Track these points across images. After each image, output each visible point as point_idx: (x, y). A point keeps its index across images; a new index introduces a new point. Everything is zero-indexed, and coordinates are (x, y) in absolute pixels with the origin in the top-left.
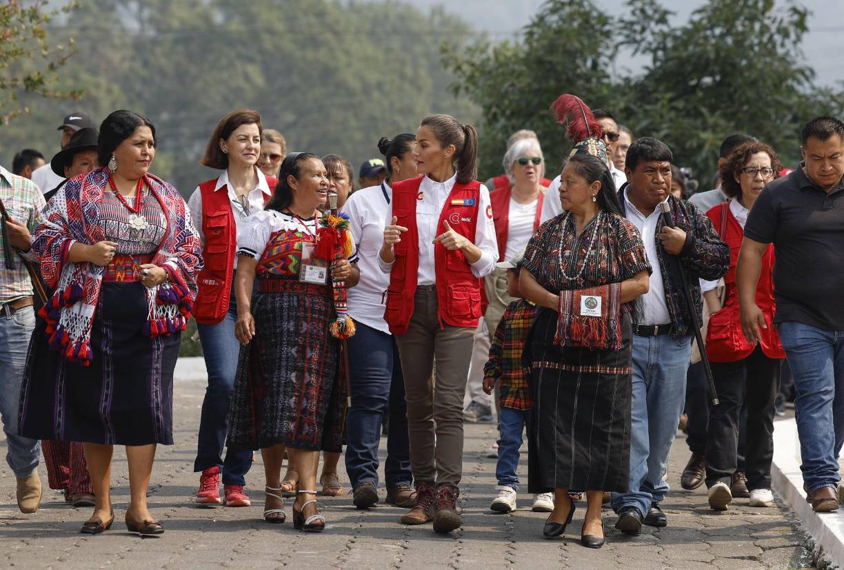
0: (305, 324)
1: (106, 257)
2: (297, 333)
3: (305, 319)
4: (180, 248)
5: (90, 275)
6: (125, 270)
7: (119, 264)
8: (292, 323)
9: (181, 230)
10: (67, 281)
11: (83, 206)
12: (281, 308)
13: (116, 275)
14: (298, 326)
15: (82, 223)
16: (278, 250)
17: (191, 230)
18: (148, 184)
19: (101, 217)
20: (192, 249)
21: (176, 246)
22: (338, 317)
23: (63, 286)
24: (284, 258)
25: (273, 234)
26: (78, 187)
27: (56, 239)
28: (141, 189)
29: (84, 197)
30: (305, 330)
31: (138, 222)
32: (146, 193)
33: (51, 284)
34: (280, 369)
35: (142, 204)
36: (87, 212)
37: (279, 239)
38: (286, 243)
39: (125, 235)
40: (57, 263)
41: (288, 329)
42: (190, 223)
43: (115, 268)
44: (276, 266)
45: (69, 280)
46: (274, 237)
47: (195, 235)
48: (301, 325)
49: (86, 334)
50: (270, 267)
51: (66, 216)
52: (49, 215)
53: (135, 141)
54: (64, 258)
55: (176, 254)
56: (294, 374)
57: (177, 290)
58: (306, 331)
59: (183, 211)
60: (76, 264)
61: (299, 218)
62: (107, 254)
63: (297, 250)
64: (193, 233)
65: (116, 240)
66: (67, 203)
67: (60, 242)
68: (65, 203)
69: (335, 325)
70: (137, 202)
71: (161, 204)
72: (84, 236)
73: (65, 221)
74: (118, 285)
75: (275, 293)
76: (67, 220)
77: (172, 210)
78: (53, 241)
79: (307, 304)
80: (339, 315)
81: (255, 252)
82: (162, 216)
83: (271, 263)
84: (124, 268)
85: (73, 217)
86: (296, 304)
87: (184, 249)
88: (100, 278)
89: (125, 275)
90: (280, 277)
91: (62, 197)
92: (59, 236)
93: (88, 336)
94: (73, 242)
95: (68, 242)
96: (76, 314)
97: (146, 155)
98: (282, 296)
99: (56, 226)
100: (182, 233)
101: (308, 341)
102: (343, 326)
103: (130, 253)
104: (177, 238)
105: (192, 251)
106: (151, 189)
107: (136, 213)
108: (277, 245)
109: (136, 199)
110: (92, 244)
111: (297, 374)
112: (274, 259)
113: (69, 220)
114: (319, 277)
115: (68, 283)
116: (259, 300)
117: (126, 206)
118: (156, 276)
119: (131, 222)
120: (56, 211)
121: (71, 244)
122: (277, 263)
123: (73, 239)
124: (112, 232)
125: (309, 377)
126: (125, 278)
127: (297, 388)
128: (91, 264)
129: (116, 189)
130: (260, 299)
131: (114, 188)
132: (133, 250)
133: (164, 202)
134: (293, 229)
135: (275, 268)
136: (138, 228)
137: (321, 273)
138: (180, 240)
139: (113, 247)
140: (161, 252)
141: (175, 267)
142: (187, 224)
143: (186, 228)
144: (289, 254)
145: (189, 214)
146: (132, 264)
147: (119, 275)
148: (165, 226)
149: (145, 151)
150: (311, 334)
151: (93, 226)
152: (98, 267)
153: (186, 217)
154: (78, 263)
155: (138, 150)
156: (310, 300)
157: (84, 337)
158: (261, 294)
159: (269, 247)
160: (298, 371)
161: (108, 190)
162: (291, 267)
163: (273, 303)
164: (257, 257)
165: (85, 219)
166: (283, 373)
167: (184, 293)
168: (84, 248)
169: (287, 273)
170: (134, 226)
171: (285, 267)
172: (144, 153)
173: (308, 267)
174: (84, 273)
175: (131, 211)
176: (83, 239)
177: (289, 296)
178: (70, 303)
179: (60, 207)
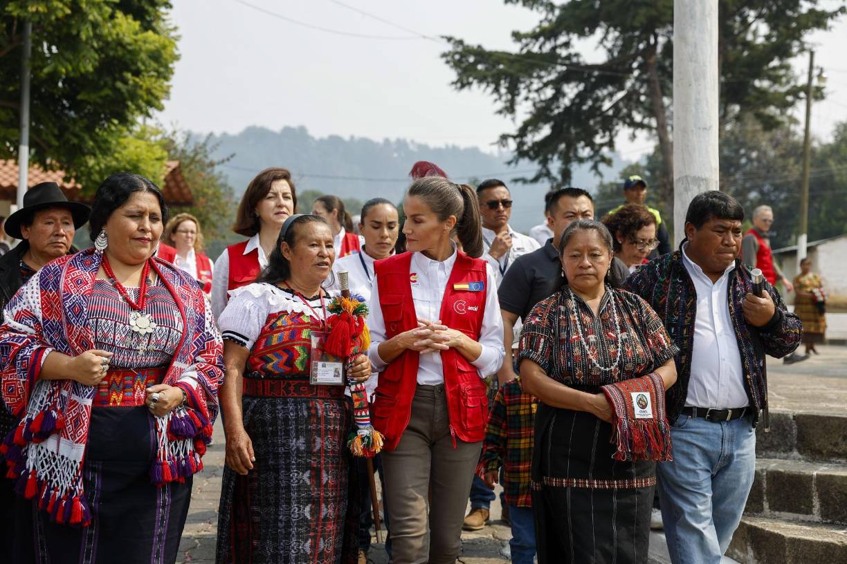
0: (318, 440)
1: (96, 373)
2: (309, 452)
3: (319, 433)
4: (199, 358)
5: (74, 397)
6: (124, 388)
7: (114, 380)
8: (302, 440)
9: (200, 332)
10: (38, 404)
11: (64, 300)
12: (286, 420)
13: (109, 397)
14: (310, 443)
15: (61, 323)
16: (280, 338)
17: (212, 332)
18: (156, 271)
19: (90, 314)
20: (215, 360)
21: (193, 354)
22: (359, 429)
23: (34, 412)
24: (287, 349)
25: (271, 316)
26: (57, 274)
27: (23, 347)
28: (147, 277)
29: (66, 285)
30: (318, 447)
31: (142, 323)
32: (153, 281)
33: (15, 410)
34: (289, 503)
35: (147, 297)
36: (69, 308)
37: (279, 323)
38: (290, 329)
39: (123, 341)
40: (23, 382)
41: (298, 449)
42: (211, 323)
43: (109, 387)
44: (276, 360)
45: (41, 402)
46: (273, 321)
47: (216, 340)
48: (314, 442)
49: (77, 484)
50: (268, 361)
51: (39, 313)
52: (15, 312)
53: (128, 212)
54: (35, 375)
55: (194, 366)
56: (308, 509)
57: (194, 419)
58: (320, 450)
59: (202, 306)
60: (53, 382)
61: (303, 298)
62: (96, 369)
63: (305, 340)
64: (214, 336)
65: (111, 347)
66: (42, 295)
67: (28, 353)
68: (39, 295)
69: (357, 441)
70: (141, 293)
71: (174, 298)
72: (65, 341)
73: (37, 321)
74: (114, 412)
75: (275, 398)
76: (40, 320)
77: (189, 305)
78: (18, 351)
79: (320, 412)
80: (361, 427)
81: (247, 339)
82: (177, 315)
83: (269, 355)
84: (121, 387)
85: (49, 315)
86: (305, 413)
87: (203, 359)
88: (89, 402)
89: (124, 396)
90: (282, 377)
91: (35, 286)
92: (28, 342)
93: (80, 487)
94: (48, 351)
95: (40, 351)
96: (52, 453)
97: (144, 231)
98: (286, 403)
99: (25, 328)
100: (201, 337)
101: (322, 462)
102: (368, 442)
103: (131, 366)
104: (195, 343)
105: (215, 362)
106: (160, 277)
107: (139, 310)
108: (277, 332)
109: (139, 291)
110: (76, 354)
111: (311, 508)
112: (275, 350)
113: (43, 319)
114: (335, 376)
115: (40, 407)
116: (252, 407)
117: (126, 299)
118: (170, 403)
119: (132, 323)
120: (25, 307)
121: (45, 355)
122: (277, 356)
123: (49, 346)
124: (105, 337)
125: (325, 509)
126: (123, 401)
127: (312, 527)
128: (75, 383)
129: (113, 277)
130: (253, 404)
131: (110, 275)
132: (135, 361)
133: (179, 296)
134: (299, 311)
135: (275, 363)
136: (143, 332)
137: (336, 371)
138: (198, 346)
139: (106, 359)
140: (176, 364)
141: (194, 385)
142: (207, 324)
143: (206, 331)
144: (295, 345)
145: (210, 311)
146: (134, 382)
147: (114, 396)
148: (180, 328)
149: (143, 226)
150: (326, 452)
151: (78, 327)
152: (86, 386)
153: (207, 315)
154: (56, 381)
155: (133, 225)
156: (323, 406)
157: (75, 489)
158: (254, 398)
159: (265, 333)
160: (313, 503)
161: (101, 276)
162: (298, 363)
163: (273, 412)
164: (249, 345)
165: (67, 318)
166: (294, 506)
167: (203, 423)
168: (65, 360)
169: (291, 371)
170: (136, 329)
171: (290, 362)
172: (141, 228)
173: (320, 364)
174: (65, 393)
175: (133, 307)
176: (64, 346)
177: (296, 403)
178: (42, 437)
179: (31, 301)
